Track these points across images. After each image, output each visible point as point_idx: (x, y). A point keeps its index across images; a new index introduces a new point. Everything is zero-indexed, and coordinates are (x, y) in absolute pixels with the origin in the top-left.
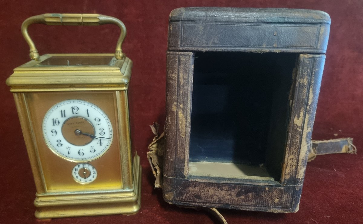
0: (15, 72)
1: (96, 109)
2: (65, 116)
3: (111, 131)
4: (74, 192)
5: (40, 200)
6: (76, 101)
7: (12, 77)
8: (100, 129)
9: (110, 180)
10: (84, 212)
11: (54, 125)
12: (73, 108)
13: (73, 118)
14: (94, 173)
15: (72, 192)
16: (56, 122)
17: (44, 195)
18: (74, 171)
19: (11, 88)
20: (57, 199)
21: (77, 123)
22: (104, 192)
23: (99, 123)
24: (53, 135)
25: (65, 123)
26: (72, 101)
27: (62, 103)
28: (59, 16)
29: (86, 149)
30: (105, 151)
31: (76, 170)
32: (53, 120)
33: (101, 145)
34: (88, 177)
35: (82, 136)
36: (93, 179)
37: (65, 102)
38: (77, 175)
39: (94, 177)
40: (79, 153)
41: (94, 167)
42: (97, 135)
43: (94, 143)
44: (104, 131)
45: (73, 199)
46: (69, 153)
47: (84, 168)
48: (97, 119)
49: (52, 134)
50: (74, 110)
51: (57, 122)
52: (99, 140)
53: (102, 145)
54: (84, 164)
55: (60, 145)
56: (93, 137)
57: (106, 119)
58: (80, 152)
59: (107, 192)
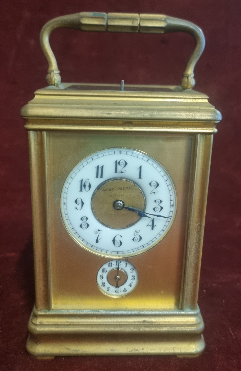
0: (36, 97)
1: (155, 165)
2: (102, 177)
3: (172, 206)
4: (98, 311)
5: (40, 322)
6: (124, 151)
7: (32, 103)
8: (155, 201)
9: (162, 292)
10: (111, 348)
11: (81, 190)
12: (117, 163)
13: (114, 179)
14: (133, 278)
15: (94, 310)
16: (85, 186)
17: (48, 313)
18: (100, 273)
19: (27, 123)
20: (67, 322)
21: (118, 189)
22: (150, 313)
23: (155, 191)
24: (76, 208)
25: (99, 188)
26: (117, 151)
27: (100, 154)
28: (104, 16)
29: (126, 234)
30: (158, 239)
31: (103, 271)
32: (82, 181)
33: (152, 229)
34: (122, 285)
35: (124, 212)
36: (129, 289)
37: (106, 152)
38: (105, 280)
39: (131, 286)
40: (114, 241)
41: (135, 268)
42: (149, 210)
43: (142, 225)
44: (162, 205)
45: (95, 322)
46: (97, 241)
47: (118, 268)
48: (154, 183)
49: (75, 205)
50: (118, 166)
51: (87, 185)
52: (151, 219)
53: (154, 229)
54: (118, 261)
55: (84, 226)
56: (141, 214)
57: (168, 184)
58: (116, 239)
59: (154, 313)
